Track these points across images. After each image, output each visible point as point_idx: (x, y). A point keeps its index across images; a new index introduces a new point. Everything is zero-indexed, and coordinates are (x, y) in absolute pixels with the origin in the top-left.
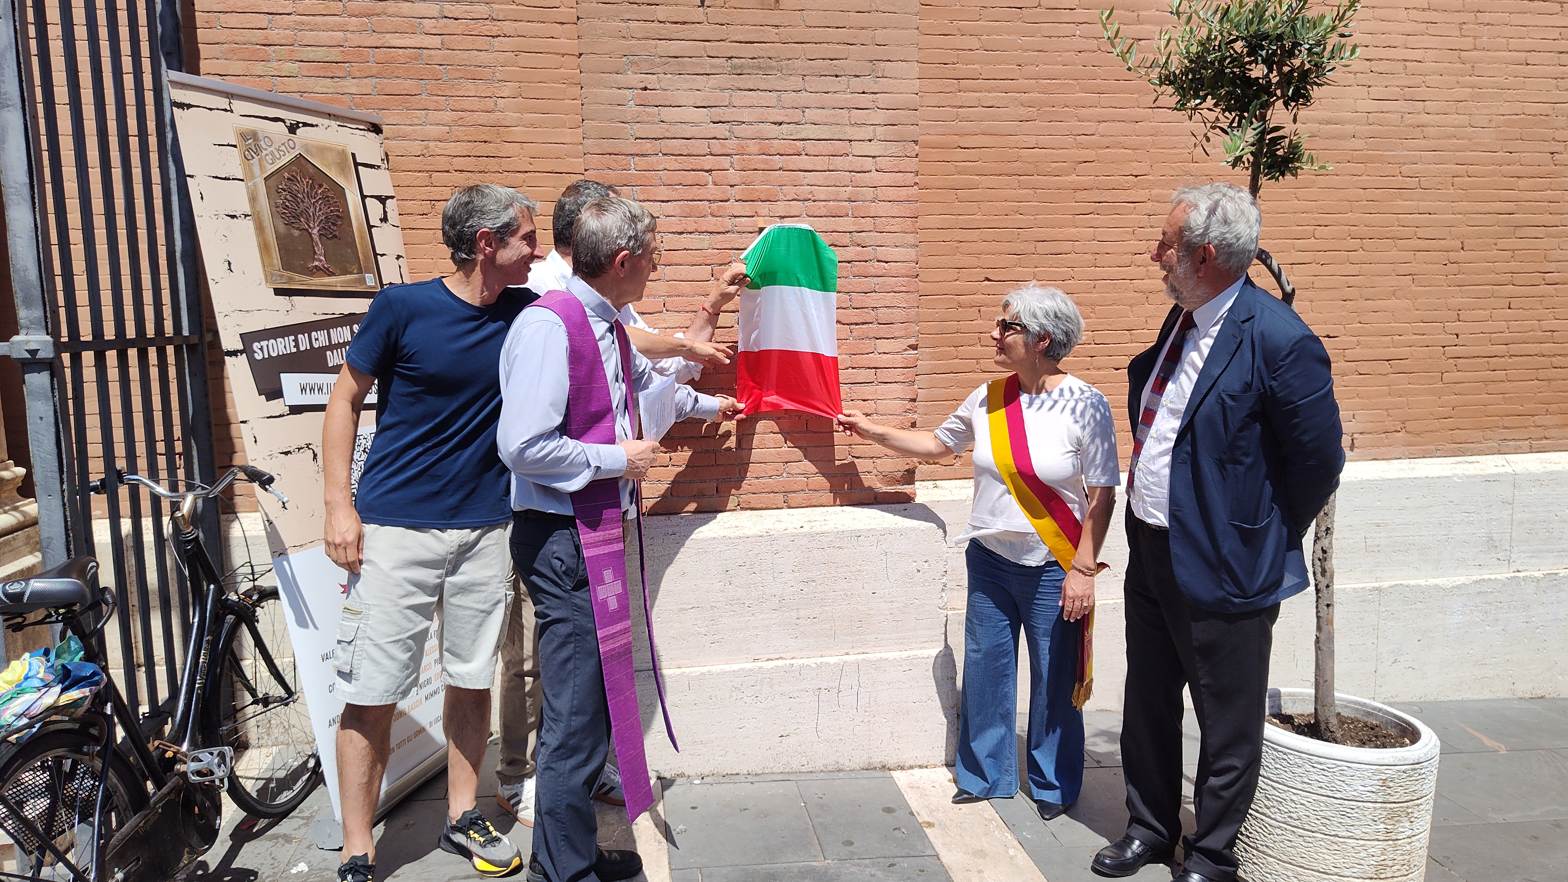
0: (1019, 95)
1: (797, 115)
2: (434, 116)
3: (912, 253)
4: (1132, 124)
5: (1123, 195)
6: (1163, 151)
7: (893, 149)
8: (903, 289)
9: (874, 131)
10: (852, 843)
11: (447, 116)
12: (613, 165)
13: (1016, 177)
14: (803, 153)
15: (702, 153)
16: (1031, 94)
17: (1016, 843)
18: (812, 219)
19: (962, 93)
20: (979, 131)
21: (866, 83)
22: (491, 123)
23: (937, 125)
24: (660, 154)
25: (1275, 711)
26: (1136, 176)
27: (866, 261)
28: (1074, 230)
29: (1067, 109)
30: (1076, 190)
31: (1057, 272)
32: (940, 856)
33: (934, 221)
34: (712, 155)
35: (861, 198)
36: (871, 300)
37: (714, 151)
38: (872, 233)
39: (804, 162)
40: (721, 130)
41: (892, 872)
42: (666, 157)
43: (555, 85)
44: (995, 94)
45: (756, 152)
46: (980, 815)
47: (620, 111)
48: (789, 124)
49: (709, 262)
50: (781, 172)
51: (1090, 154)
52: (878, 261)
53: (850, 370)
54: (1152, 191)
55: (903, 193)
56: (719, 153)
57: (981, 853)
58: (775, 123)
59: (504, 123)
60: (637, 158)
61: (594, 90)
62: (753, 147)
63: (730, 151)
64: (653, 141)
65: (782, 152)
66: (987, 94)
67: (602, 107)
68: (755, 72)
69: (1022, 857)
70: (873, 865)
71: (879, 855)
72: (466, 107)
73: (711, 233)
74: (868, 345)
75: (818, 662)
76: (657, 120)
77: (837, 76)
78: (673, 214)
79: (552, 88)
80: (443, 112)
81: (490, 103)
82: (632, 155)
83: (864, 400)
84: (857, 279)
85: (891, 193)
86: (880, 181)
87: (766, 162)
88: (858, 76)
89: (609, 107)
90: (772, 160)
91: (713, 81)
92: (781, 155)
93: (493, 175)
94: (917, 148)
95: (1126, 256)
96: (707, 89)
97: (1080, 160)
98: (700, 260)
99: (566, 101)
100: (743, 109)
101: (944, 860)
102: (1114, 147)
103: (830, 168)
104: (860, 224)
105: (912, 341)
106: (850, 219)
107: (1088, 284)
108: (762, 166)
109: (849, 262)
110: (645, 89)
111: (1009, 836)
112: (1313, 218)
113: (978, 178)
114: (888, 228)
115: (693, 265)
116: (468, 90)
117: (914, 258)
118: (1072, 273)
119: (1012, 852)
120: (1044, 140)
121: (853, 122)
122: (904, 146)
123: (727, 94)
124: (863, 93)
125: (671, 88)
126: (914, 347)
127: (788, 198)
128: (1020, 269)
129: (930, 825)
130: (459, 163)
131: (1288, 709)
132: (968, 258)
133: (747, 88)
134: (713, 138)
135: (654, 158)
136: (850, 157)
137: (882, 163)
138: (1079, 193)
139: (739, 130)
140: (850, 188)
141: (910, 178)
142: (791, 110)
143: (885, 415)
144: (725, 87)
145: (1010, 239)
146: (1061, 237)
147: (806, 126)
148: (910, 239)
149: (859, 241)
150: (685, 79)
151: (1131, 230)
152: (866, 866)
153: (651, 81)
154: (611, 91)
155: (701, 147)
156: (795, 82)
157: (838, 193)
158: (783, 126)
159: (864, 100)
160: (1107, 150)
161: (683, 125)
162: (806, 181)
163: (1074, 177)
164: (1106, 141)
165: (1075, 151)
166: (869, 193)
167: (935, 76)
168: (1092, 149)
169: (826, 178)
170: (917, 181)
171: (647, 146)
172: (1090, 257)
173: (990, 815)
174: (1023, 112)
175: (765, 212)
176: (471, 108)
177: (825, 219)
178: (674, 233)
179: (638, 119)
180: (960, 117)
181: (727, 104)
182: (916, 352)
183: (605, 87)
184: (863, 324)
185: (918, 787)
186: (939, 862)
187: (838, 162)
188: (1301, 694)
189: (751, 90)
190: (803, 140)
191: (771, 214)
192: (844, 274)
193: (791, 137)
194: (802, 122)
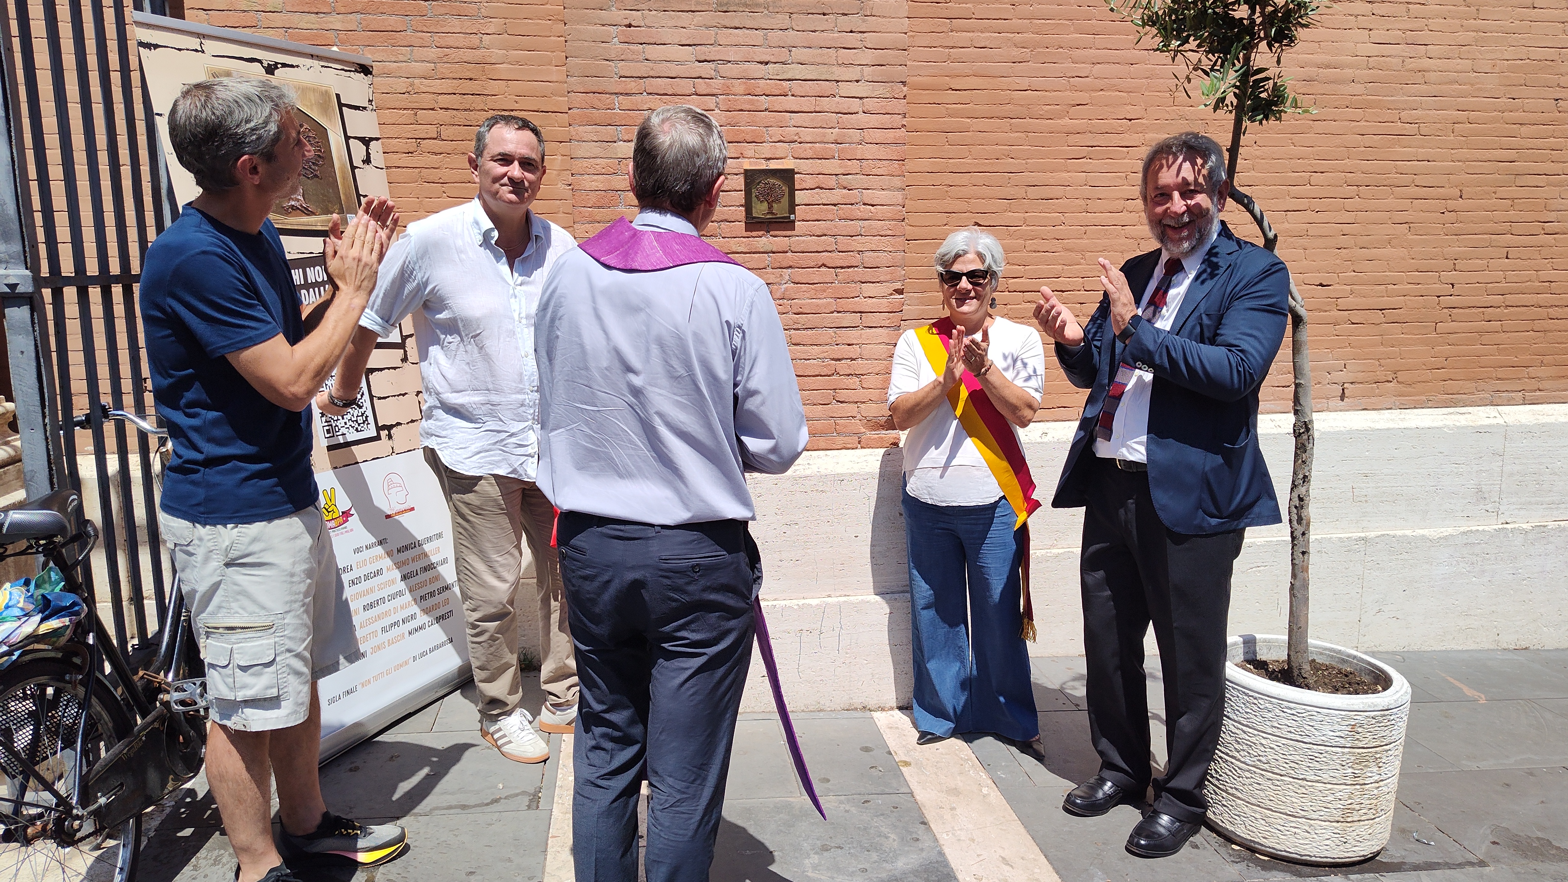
0: (1013, 35)
1: (783, 55)
2: (419, 53)
3: (898, 197)
4: (1127, 67)
5: (1115, 140)
6: (1158, 94)
7: (880, 90)
8: (890, 232)
9: (862, 71)
10: (828, 781)
11: (432, 53)
12: (597, 104)
13: (1008, 120)
14: (790, 93)
15: (687, 92)
16: (1025, 35)
17: (990, 782)
18: (798, 161)
19: (954, 33)
20: (971, 72)
21: (854, 22)
22: (476, 60)
23: (928, 66)
24: (645, 94)
25: (1250, 657)
26: (1130, 120)
27: (852, 204)
28: (1065, 175)
29: (1061, 50)
30: (1068, 133)
31: (1048, 217)
32: (915, 794)
33: (925, 164)
34: (697, 94)
35: (848, 140)
36: (857, 243)
37: (700, 91)
38: (858, 176)
39: (790, 103)
40: (707, 69)
41: (867, 808)
42: (650, 96)
43: (540, 21)
44: (988, 34)
45: (742, 92)
46: (956, 755)
47: (604, 48)
48: (775, 63)
50: (767, 113)
51: (1083, 97)
52: (864, 204)
53: (835, 314)
54: (1146, 135)
55: (891, 135)
56: (704, 93)
57: (955, 792)
58: (761, 63)
59: (489, 60)
60: (621, 97)
61: (578, 27)
62: (738, 87)
63: (715, 91)
64: (638, 79)
65: (767, 92)
66: (980, 34)
67: (586, 44)
68: (741, 9)
69: (995, 796)
70: (848, 801)
71: (854, 792)
72: (451, 44)
74: (854, 288)
75: (800, 604)
76: (641, 58)
77: (824, 14)
79: (538, 24)
80: (428, 49)
81: (475, 40)
82: (616, 94)
83: (849, 345)
84: (843, 223)
85: (878, 135)
86: (867, 123)
87: (751, 102)
88: (846, 15)
89: (593, 44)
90: (758, 100)
91: (698, 18)
92: (769, 95)
93: (478, 113)
94: (905, 89)
95: (1118, 201)
96: (693, 27)
97: (1073, 102)
99: (552, 38)
100: (729, 48)
101: (918, 797)
102: (1108, 90)
103: (817, 110)
104: (846, 166)
105: (898, 286)
106: (836, 162)
107: (1079, 230)
108: (748, 107)
109: (835, 205)
110: (630, 26)
111: (983, 775)
112: (1309, 165)
113: (969, 120)
114: (875, 171)
116: (454, 26)
117: (900, 201)
118: (1063, 218)
119: (985, 791)
120: (1037, 82)
121: (840, 62)
122: (891, 87)
123: (713, 31)
124: (851, 32)
125: (656, 25)
126: (900, 292)
127: (774, 139)
128: (1010, 214)
129: (907, 764)
130: (444, 101)
131: (1263, 655)
132: (958, 202)
133: (732, 26)
134: (698, 78)
135: (638, 97)
136: (837, 99)
137: (869, 104)
138: (1071, 136)
139: (725, 69)
140: (837, 130)
141: (898, 120)
142: (777, 49)
143: (870, 359)
144: (710, 24)
145: (1000, 184)
146: (1052, 182)
147: (793, 65)
148: (897, 182)
149: (845, 184)
150: (670, 16)
151: (1124, 175)
152: (841, 802)
153: (635, 17)
154: (595, 27)
155: (686, 86)
156: (782, 20)
157: (824, 135)
158: (770, 66)
159: (852, 39)
160: (1101, 93)
161: (668, 64)
162: (792, 122)
163: (1066, 121)
164: (1100, 83)
165: (1068, 93)
166: (856, 135)
167: (927, 16)
168: (1086, 91)
169: (812, 120)
170: (905, 123)
171: (632, 85)
172: (1081, 202)
173: (966, 755)
174: (1016, 53)
175: (750, 153)
176: (456, 45)
177: (811, 161)
179: (622, 57)
180: (952, 58)
181: (713, 42)
182: (901, 296)
183: (589, 24)
184: (849, 267)
185: (897, 728)
186: (912, 799)
187: (825, 103)
188: (1277, 640)
189: (736, 28)
190: (789, 80)
191: (757, 155)
192: (830, 217)
193: (778, 78)
194: (789, 62)
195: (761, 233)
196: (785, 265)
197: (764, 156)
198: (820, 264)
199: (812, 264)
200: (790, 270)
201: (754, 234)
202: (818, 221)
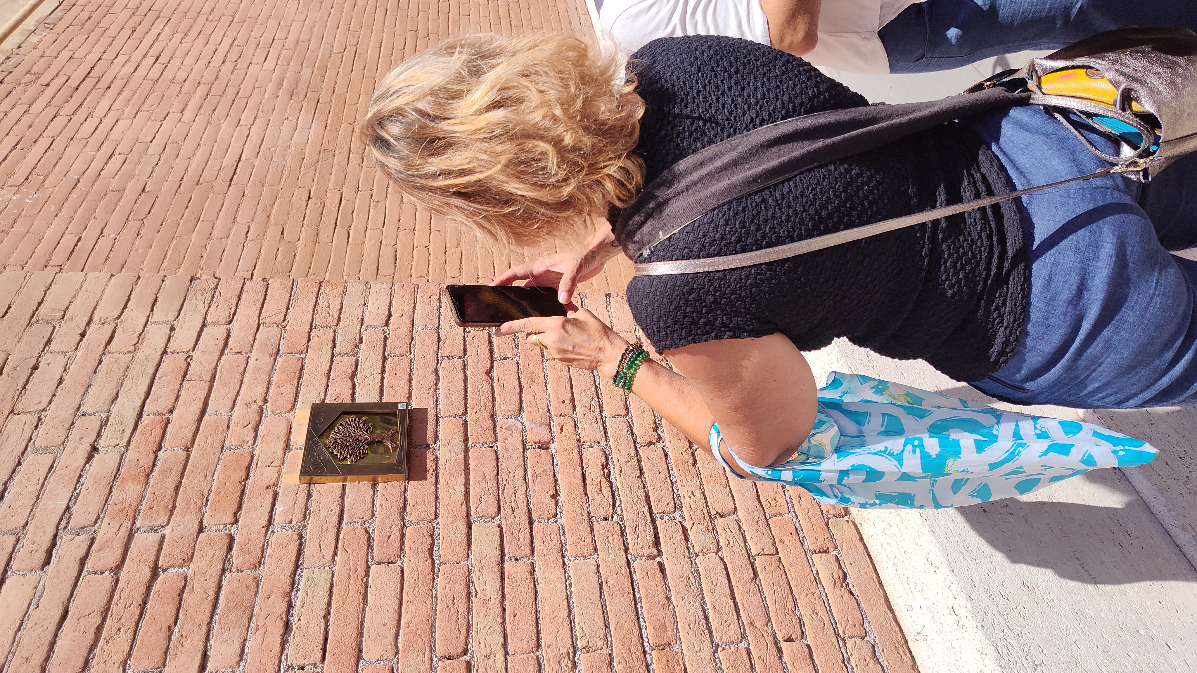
3: (378, 288)
7: (196, 303)
9: (157, 323)
14: (166, 415)
18: (299, 404)
27: (386, 338)
34: (119, 570)
35: (273, 342)
37: (113, 562)
38: (339, 331)
39: (184, 415)
40: (69, 549)
45: (139, 488)
48: (99, 436)
49: (361, 570)
50: (195, 449)
52: (387, 324)
55: (277, 294)
56: (119, 553)
58: (90, 458)
62: (127, 493)
63: (123, 533)
65: (153, 447)
73: (297, 566)
78: (237, 646)
85: (274, 308)
86: (249, 320)
87: (166, 473)
90: (165, 462)
92: (160, 448)
98: (355, 586)
103: (208, 379)
104: (320, 344)
106: (310, 357)
108: (173, 478)
109: (385, 359)
114: (334, 311)
115: (365, 600)
122: (196, 292)
124: (83, 335)
127: (250, 437)
134: (82, 565)
136: (196, 352)
139: (82, 517)
140: (252, 355)
141: (253, 286)
142: (74, 432)
147: (114, 410)
149: (350, 346)
155: (92, 589)
157: (258, 371)
158: (102, 444)
162: (224, 412)
166: (267, 332)
169: (226, 384)
170: (261, 279)
175: (269, 473)
177: (303, 382)
178: (284, 643)
187: (199, 368)
190: (140, 416)
191: (278, 462)
192: (406, 362)
193: (129, 431)
194: (104, 416)
195: (429, 457)
196: (489, 423)
197: (280, 453)
198: (485, 377)
199: (487, 387)
200: (498, 418)
201: (430, 466)
202: (410, 380)
